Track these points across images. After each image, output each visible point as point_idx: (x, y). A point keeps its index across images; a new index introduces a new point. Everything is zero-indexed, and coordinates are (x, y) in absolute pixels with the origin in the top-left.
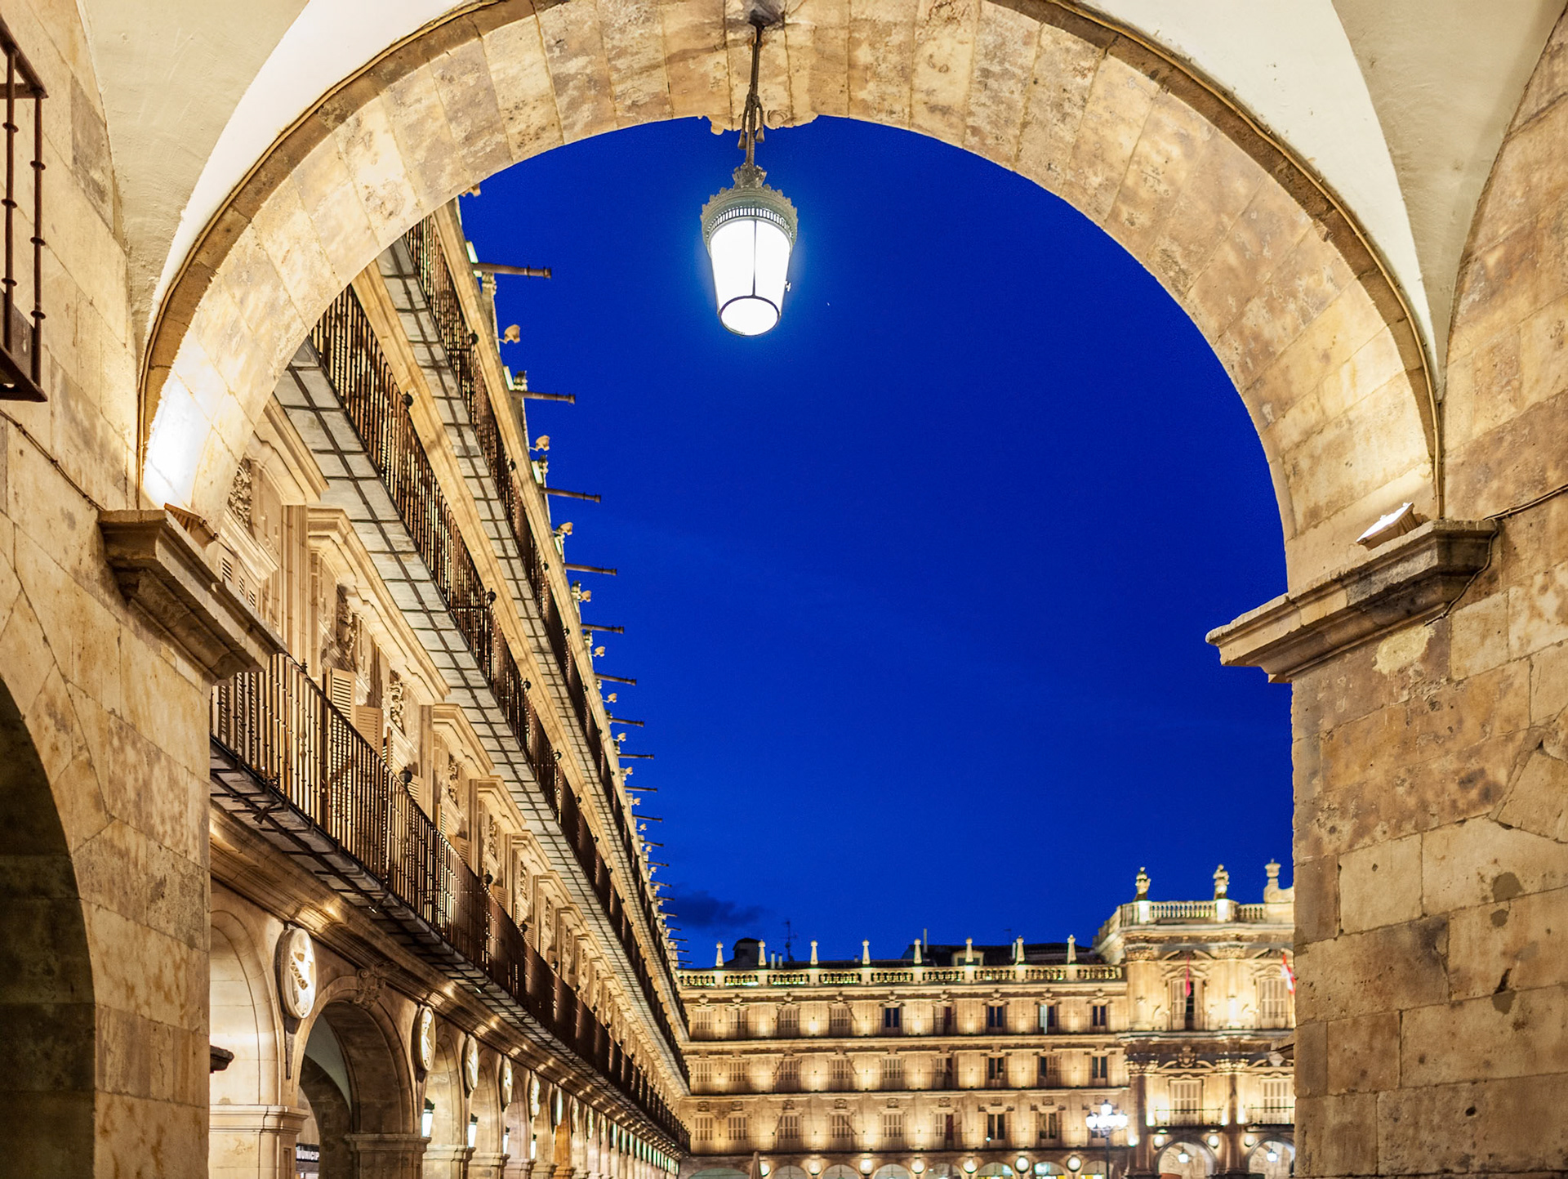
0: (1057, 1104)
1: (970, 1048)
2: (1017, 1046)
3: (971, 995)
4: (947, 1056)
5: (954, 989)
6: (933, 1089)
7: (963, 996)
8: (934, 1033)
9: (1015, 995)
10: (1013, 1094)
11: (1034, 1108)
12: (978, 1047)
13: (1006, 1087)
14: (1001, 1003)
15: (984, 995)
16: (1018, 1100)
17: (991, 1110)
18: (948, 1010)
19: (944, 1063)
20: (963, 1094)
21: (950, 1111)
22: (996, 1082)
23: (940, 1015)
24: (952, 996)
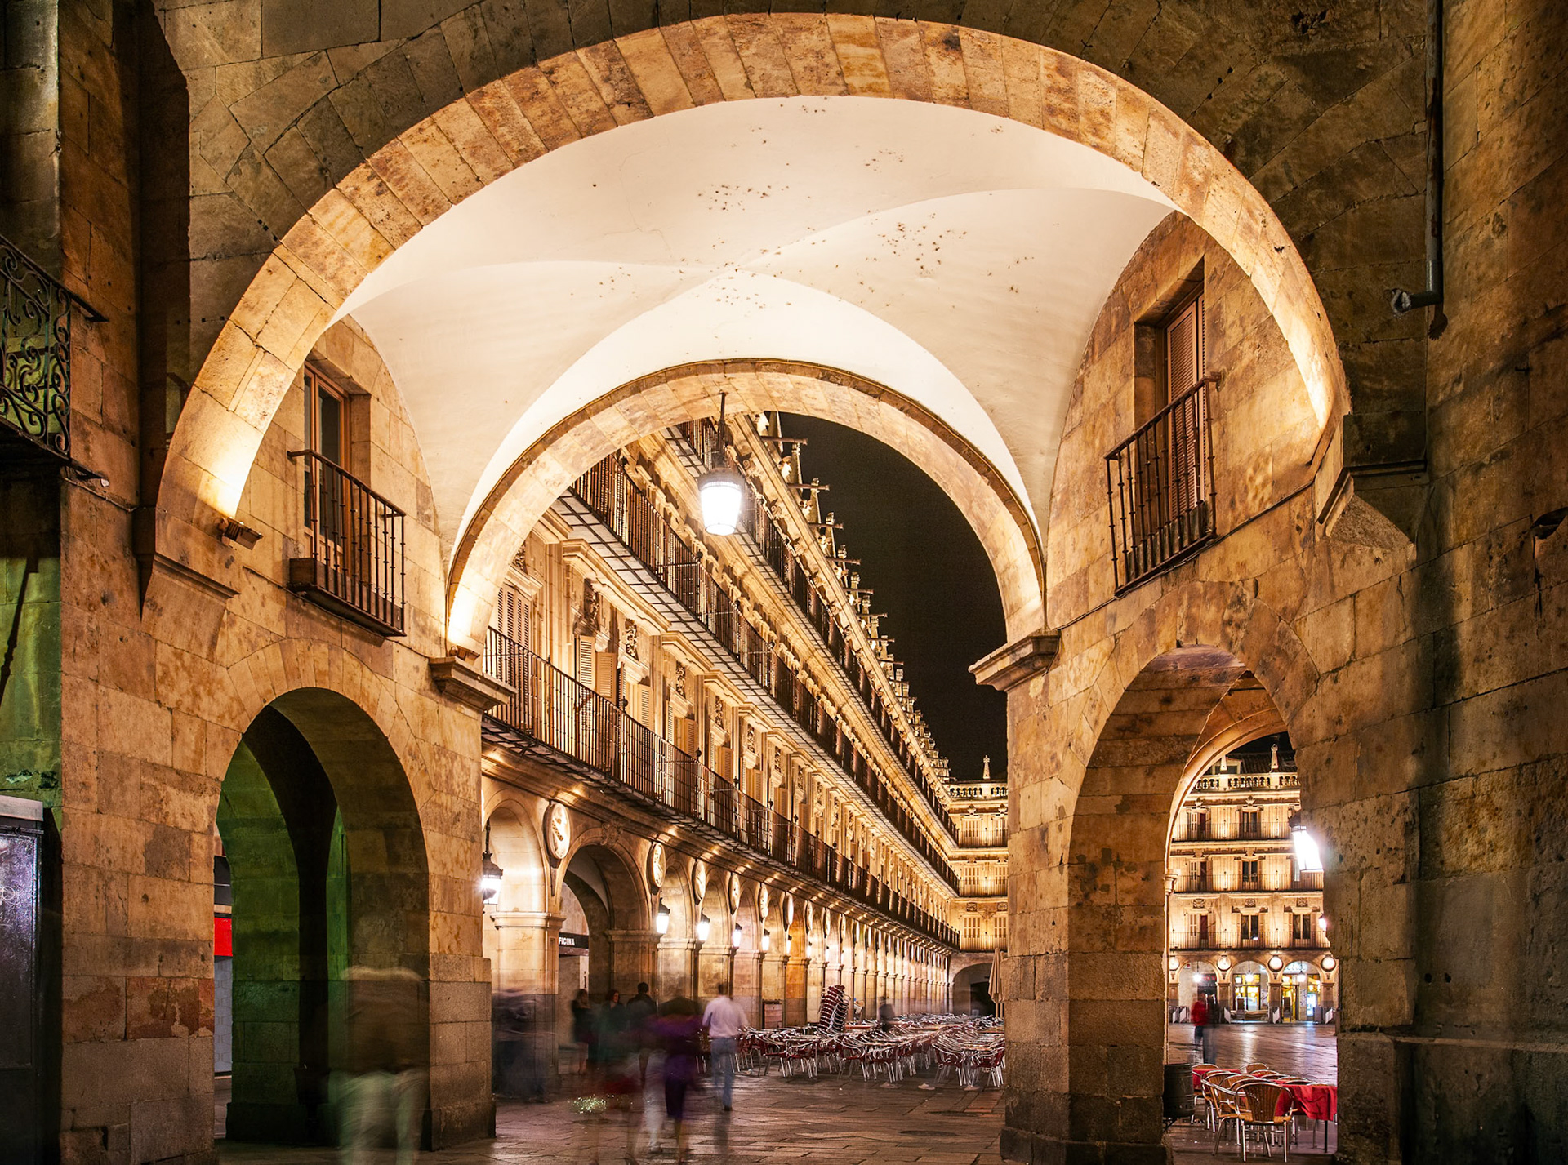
0: (1311, 906)
1: (1224, 852)
2: (1271, 851)
3: (1225, 802)
4: (1202, 860)
5: (1208, 797)
6: (1188, 891)
7: (1217, 803)
8: (1189, 839)
9: (1269, 801)
10: (1267, 896)
11: (1288, 910)
12: (1231, 852)
13: (1260, 889)
14: (1255, 809)
15: (1238, 802)
16: (1272, 902)
17: (1245, 911)
18: (1202, 816)
19: (1198, 866)
20: (1217, 896)
21: (1204, 912)
22: (1250, 884)
23: (1195, 821)
24: (1206, 803)
